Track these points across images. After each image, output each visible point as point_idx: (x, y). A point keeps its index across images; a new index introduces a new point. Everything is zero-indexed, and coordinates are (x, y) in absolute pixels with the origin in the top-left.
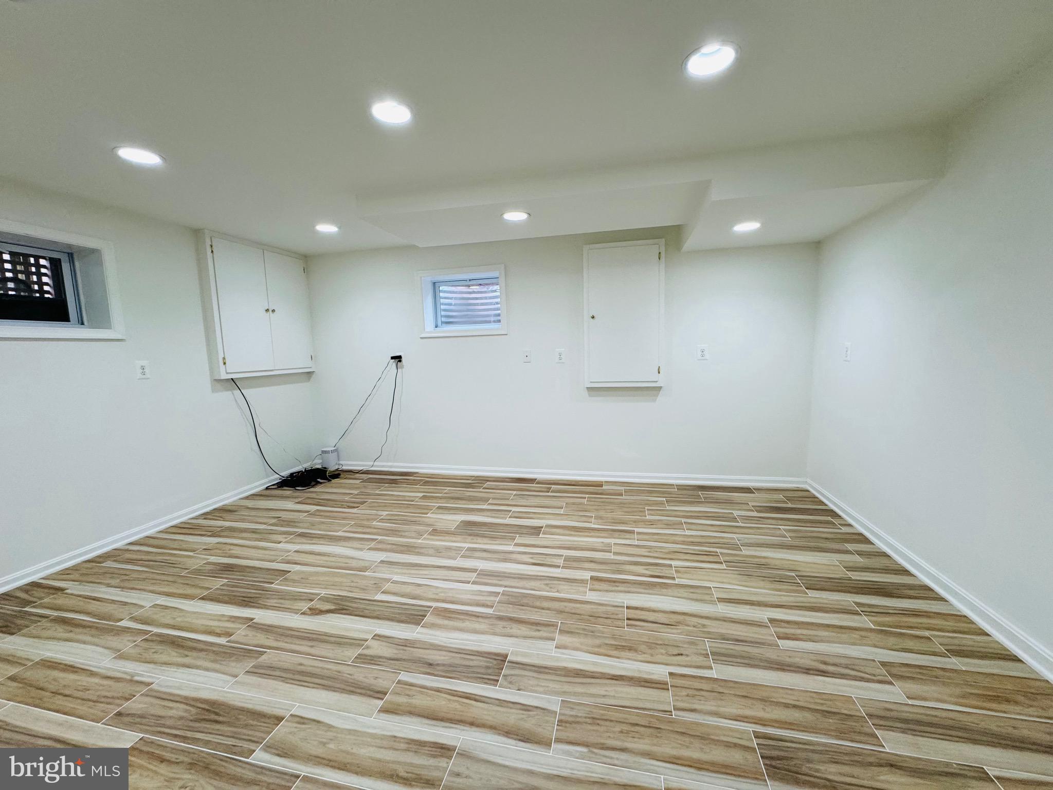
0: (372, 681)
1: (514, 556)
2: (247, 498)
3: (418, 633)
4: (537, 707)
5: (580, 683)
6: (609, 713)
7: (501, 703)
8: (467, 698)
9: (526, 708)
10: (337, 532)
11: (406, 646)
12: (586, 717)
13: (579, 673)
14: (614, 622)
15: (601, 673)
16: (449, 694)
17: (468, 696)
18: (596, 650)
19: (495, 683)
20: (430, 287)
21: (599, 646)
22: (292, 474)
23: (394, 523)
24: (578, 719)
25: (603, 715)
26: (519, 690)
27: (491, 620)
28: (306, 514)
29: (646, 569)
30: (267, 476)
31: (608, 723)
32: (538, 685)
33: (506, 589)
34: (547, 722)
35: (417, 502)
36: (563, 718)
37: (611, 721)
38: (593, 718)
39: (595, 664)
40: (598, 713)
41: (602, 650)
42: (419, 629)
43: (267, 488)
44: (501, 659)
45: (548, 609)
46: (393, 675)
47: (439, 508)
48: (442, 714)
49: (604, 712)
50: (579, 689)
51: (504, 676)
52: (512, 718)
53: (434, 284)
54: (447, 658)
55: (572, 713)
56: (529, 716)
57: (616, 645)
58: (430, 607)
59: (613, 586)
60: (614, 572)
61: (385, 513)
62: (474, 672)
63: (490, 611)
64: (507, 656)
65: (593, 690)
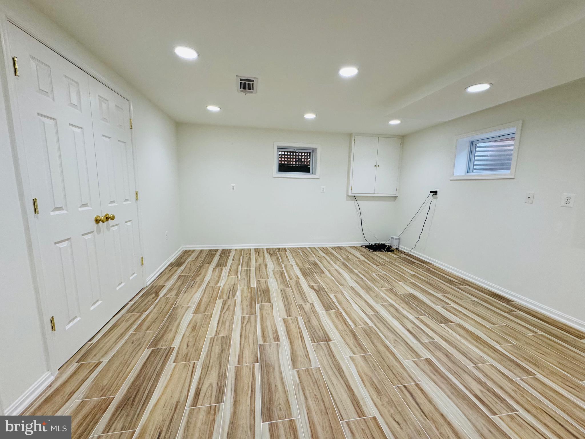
0: (293, 312)
1: (405, 320)
2: (351, 247)
3: (322, 312)
4: (310, 359)
5: (334, 372)
6: (323, 388)
7: (305, 347)
8: (301, 337)
9: (307, 356)
10: (356, 269)
11: (313, 312)
12: (315, 379)
13: (340, 370)
14: (394, 380)
15: (347, 380)
16: (299, 331)
17: (302, 337)
18: (363, 374)
19: (313, 341)
20: (468, 145)
21: (366, 375)
22: (375, 244)
23: (379, 277)
24: (312, 376)
25: (320, 385)
26: (315, 351)
27: (347, 329)
28: (357, 259)
29: (481, 391)
30: (364, 241)
31: (317, 388)
32: (322, 357)
33: (375, 327)
34: (305, 365)
35: (407, 276)
36: (310, 370)
37: (319, 389)
38: (316, 382)
39: (352, 375)
40: (321, 383)
41: (365, 378)
42: (324, 312)
43: (361, 246)
44: (327, 339)
45: (376, 346)
46: (298, 315)
47: (412, 283)
48: (290, 333)
49: (322, 385)
50: (330, 373)
51: (319, 344)
52: (300, 352)
53: (472, 143)
54: (315, 324)
55: (314, 373)
56: (304, 359)
57: (374, 382)
58: (338, 309)
59: (432, 373)
60: (450, 370)
61: (383, 272)
62: (314, 334)
63: (353, 326)
64: (330, 340)
65: (333, 379)
